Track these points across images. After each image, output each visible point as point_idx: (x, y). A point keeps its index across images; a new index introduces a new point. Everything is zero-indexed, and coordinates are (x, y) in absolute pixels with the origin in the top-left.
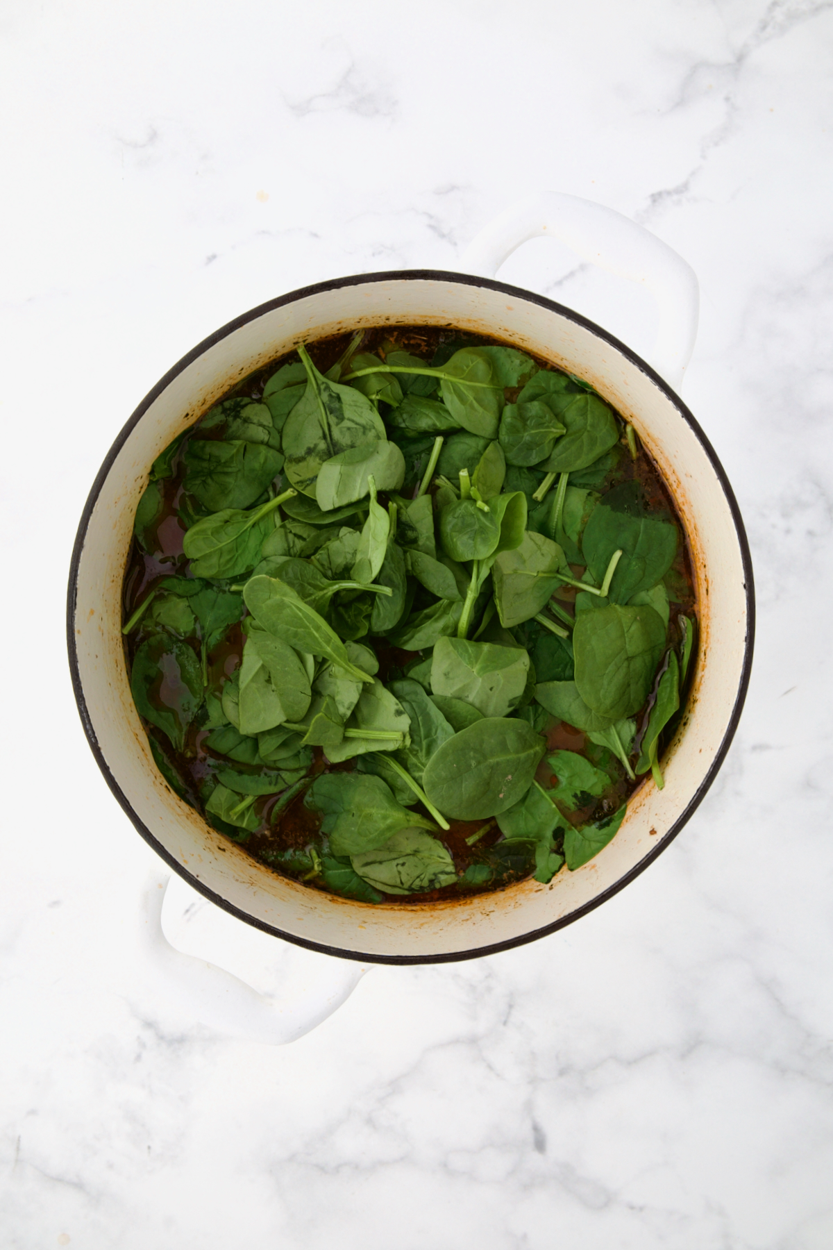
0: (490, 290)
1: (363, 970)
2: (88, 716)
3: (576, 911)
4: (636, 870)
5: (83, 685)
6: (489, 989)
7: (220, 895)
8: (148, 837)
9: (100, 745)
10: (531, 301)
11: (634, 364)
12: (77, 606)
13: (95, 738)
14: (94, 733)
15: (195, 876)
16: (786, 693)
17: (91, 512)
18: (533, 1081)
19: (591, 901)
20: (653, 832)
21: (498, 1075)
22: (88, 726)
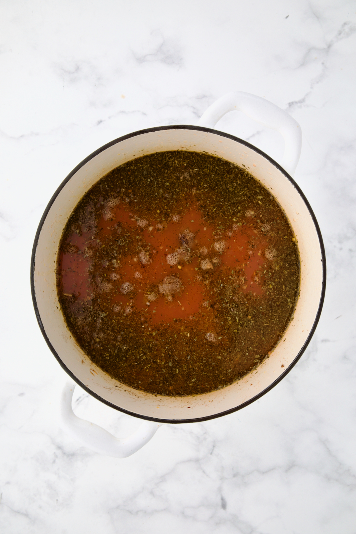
0: (212, 134)
1: (158, 426)
2: (40, 317)
3: (250, 400)
4: (276, 382)
5: (38, 304)
6: (205, 439)
7: (97, 394)
8: (66, 369)
9: (45, 330)
10: (229, 138)
11: (274, 165)
12: (35, 270)
13: (43, 326)
14: (42, 324)
15: (86, 386)
16: (337, 318)
17: (41, 229)
18: (222, 479)
19: (256, 396)
20: (283, 366)
21: (207, 476)
22: (40, 322)
